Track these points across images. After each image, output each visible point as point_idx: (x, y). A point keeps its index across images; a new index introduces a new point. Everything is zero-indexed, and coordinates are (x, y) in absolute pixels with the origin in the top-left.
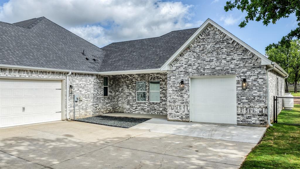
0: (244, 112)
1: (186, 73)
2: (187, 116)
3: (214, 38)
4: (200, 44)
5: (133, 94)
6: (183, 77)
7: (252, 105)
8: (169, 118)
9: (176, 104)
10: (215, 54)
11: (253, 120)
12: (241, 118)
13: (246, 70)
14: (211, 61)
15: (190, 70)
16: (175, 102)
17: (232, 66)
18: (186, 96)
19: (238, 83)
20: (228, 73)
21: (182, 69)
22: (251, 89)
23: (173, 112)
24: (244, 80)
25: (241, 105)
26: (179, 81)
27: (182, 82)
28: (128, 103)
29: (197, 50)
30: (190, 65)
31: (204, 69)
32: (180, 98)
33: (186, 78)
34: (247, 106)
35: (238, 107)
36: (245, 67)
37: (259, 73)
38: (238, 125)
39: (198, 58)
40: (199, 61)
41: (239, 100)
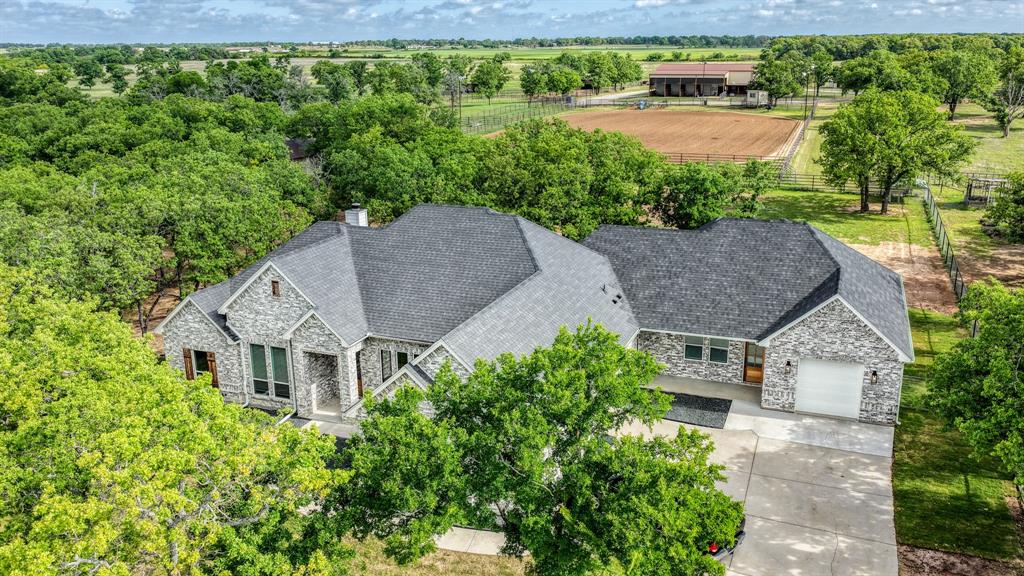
0: (870, 408)
1: (796, 352)
2: (792, 405)
3: (841, 316)
4: (820, 319)
5: (679, 348)
6: (789, 356)
7: (880, 401)
8: (764, 405)
9: (776, 389)
10: (839, 335)
11: (879, 418)
12: (865, 414)
13: (877, 361)
14: (834, 343)
15: (802, 350)
16: (774, 386)
17: (861, 354)
18: (791, 381)
19: (866, 374)
20: (855, 361)
21: (789, 346)
22: (881, 384)
23: (771, 398)
24: (875, 373)
25: (867, 400)
26: (785, 360)
27: (789, 364)
28: (669, 360)
29: (815, 325)
30: (803, 343)
31: (822, 352)
32: (782, 382)
33: (794, 359)
34: (874, 402)
35: (862, 402)
36: (877, 357)
37: (894, 368)
38: (860, 421)
39: (816, 336)
40: (816, 340)
41: (864, 393)
